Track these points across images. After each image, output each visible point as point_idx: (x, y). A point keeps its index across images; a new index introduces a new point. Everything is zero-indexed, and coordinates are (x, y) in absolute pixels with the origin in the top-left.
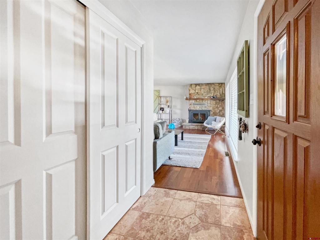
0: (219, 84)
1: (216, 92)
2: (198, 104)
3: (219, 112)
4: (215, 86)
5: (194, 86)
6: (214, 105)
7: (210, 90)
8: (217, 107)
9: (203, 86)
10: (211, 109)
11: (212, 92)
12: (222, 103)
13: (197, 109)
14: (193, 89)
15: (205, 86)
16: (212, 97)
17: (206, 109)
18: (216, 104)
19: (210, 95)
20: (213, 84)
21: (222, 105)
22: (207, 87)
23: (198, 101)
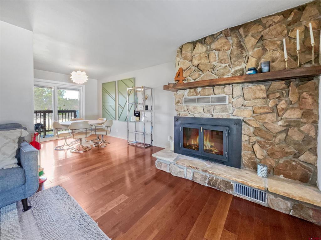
0: (285, 14)
1: (270, 48)
2: (199, 101)
3: (286, 131)
4: (265, 28)
5: (190, 47)
6: (259, 103)
7: (241, 47)
8: (275, 110)
9: (216, 42)
10: (245, 114)
11: (252, 53)
12: (300, 94)
13: (197, 116)
14: (185, 58)
15: (224, 40)
16: (248, 72)
17: (225, 115)
18: (268, 96)
19: (243, 65)
20: (258, 22)
21: (300, 99)
22: (233, 40)
23: (199, 90)
